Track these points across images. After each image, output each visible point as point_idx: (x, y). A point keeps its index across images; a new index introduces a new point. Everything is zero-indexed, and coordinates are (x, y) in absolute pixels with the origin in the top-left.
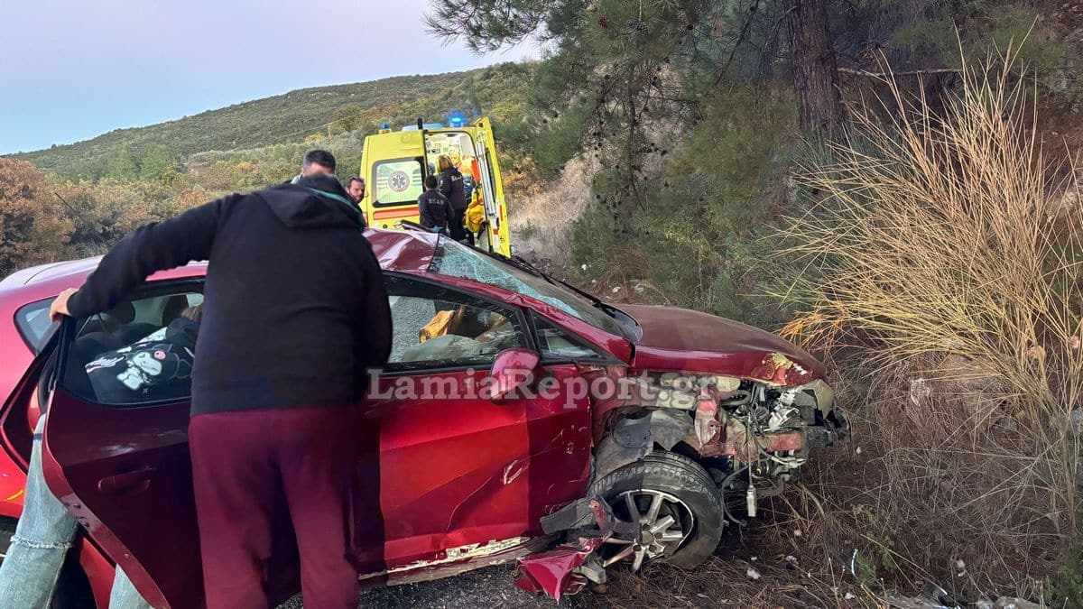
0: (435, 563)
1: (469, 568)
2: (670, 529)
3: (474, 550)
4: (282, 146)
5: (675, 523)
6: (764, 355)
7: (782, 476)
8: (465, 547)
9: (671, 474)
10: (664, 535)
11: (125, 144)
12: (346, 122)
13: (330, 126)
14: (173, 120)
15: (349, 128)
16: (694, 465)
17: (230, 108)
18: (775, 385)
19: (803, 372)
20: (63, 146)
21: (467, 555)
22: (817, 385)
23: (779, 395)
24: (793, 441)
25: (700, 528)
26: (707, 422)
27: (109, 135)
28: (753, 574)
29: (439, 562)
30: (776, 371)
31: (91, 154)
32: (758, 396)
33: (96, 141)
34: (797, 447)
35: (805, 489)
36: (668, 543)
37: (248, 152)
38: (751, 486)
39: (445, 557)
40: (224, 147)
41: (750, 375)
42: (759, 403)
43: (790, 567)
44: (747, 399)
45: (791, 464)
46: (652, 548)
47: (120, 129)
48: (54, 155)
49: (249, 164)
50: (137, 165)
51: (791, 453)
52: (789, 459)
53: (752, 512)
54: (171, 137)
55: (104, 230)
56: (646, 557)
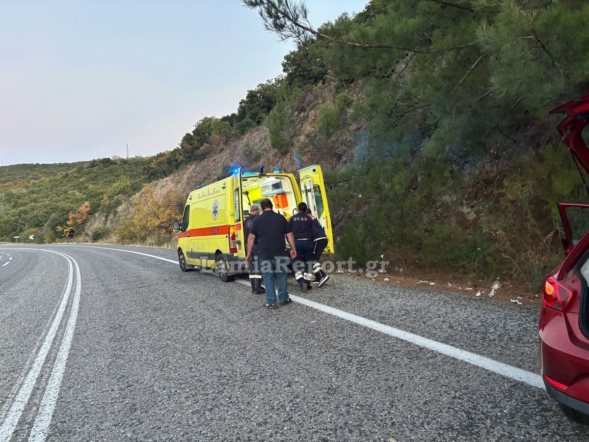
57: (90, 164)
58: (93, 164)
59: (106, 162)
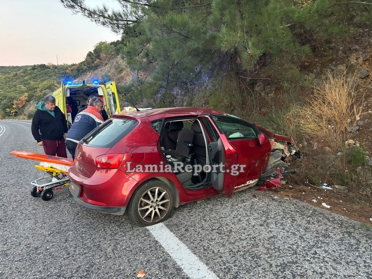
3: (251, 182)
26: (287, 152)
39: (246, 183)
57: (32, 68)
58: (34, 68)
59: (43, 67)
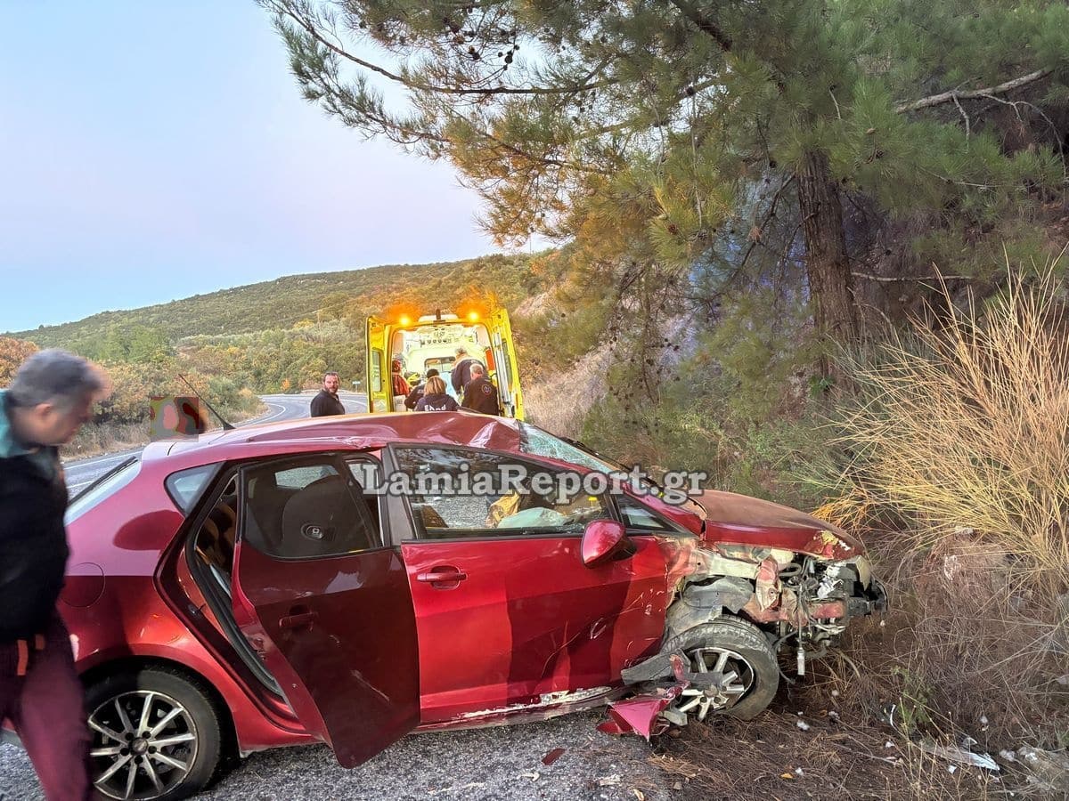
0: (530, 706)
1: (558, 713)
2: (733, 683)
3: (564, 697)
4: (271, 331)
5: (737, 679)
6: (813, 532)
7: (823, 641)
8: (556, 694)
9: (737, 634)
10: (728, 689)
11: (113, 326)
12: (334, 309)
13: (319, 313)
14: (162, 304)
15: (338, 316)
16: (754, 627)
17: (219, 293)
18: (824, 559)
19: (847, 548)
20: (50, 327)
21: (557, 701)
22: (858, 561)
23: (825, 568)
24: (836, 610)
25: (759, 684)
26: (767, 589)
27: (96, 317)
28: (802, 725)
29: (533, 705)
30: (825, 547)
31: (78, 336)
32: (808, 569)
33: (83, 323)
34: (838, 615)
35: (842, 655)
36: (730, 696)
37: (237, 337)
38: (801, 648)
39: (539, 701)
40: (213, 332)
41: (803, 549)
42: (809, 574)
43: (832, 720)
44: (799, 571)
45: (833, 631)
46: (717, 700)
47: (108, 312)
48: (42, 336)
49: (238, 349)
50: (126, 348)
51: (832, 620)
52: (831, 626)
53: (801, 671)
54: (159, 320)
55: (103, 411)
56: (711, 708)
57: (474, 265)
58: (478, 264)
59: (497, 260)
